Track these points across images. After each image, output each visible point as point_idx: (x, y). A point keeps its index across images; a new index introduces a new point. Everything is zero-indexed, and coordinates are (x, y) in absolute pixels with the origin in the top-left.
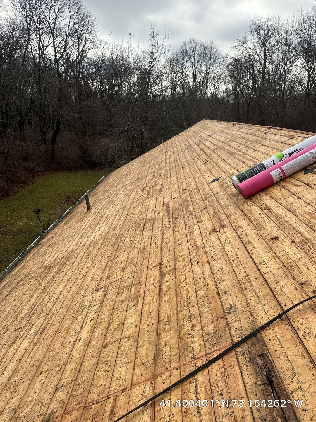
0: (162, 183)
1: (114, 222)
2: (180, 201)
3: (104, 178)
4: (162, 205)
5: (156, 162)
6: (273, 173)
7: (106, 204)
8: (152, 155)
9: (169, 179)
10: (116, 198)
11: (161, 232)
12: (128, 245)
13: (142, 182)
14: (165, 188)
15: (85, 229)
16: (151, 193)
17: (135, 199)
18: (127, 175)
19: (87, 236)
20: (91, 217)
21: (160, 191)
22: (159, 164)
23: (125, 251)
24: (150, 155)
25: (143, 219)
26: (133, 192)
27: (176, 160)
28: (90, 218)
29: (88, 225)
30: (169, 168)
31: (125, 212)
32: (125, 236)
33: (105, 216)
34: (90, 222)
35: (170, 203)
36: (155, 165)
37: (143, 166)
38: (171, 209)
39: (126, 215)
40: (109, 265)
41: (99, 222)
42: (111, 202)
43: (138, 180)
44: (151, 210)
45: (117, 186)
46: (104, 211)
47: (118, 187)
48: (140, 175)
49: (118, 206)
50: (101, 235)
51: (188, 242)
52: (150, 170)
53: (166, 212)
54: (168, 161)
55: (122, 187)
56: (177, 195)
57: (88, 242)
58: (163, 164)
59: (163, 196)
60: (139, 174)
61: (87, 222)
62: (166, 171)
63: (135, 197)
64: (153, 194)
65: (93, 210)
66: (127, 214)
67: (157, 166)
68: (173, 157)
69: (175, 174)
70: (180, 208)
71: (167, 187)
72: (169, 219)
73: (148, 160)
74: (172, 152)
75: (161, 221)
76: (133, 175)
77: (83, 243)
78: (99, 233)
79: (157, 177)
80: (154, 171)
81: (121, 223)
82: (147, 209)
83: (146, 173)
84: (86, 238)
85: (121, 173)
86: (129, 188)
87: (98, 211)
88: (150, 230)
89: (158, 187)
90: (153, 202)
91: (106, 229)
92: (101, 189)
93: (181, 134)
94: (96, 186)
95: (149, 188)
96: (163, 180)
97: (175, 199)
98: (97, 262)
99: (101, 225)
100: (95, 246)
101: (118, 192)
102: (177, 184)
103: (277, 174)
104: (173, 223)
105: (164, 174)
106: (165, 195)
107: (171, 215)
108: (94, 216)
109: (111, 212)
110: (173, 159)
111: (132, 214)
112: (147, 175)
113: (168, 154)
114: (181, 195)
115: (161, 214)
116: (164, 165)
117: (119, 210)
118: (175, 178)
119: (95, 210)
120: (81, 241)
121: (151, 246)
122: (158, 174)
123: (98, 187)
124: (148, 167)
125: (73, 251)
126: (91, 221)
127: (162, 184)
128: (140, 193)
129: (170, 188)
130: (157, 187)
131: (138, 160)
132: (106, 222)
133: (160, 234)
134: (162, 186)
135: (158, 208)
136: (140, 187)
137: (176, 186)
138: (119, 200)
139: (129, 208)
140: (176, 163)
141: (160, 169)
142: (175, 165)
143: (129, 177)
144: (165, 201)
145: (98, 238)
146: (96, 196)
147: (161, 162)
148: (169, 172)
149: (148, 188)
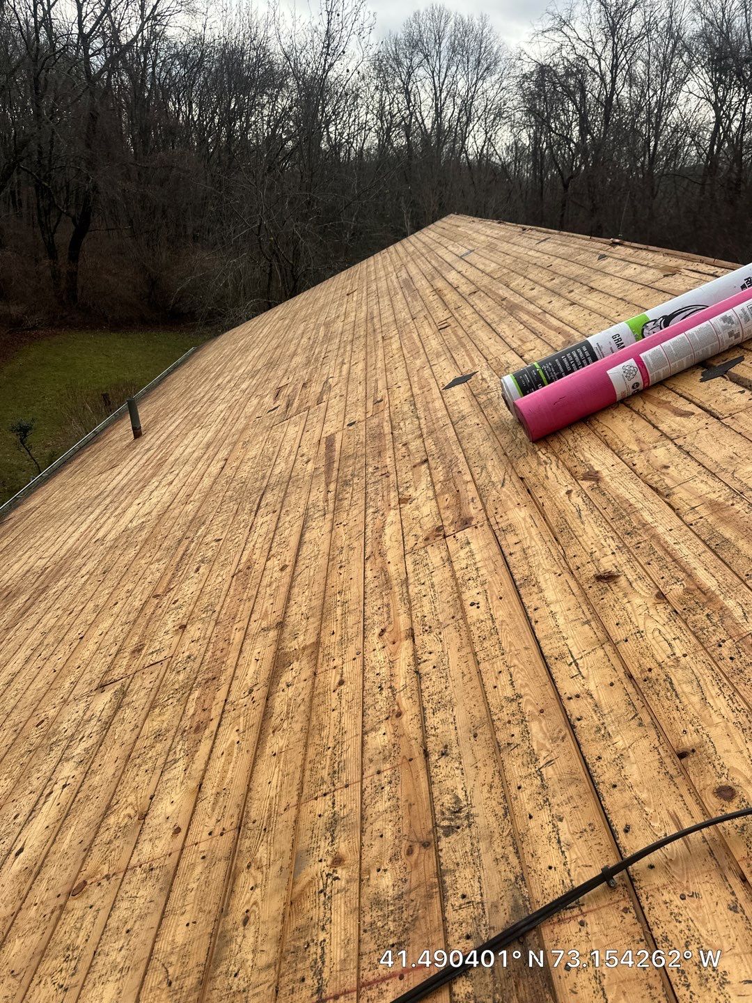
0: (328, 379)
1: (190, 480)
2: (363, 433)
3: (194, 352)
4: (315, 440)
5: (322, 319)
6: (614, 373)
7: (182, 426)
8: (316, 300)
9: (345, 367)
10: (209, 411)
11: (300, 522)
12: (210, 553)
13: (280, 373)
14: (332, 394)
15: (116, 492)
16: (295, 405)
17: (253, 418)
18: (247, 349)
19: (116, 513)
20: (138, 457)
21: (319, 401)
22: (327, 325)
23: (198, 570)
24: (311, 299)
25: (263, 477)
26: (253, 399)
27: (370, 318)
28: (135, 461)
29: (125, 481)
30: (350, 338)
31: (223, 454)
32: (208, 522)
33: (172, 459)
34: (132, 473)
35: (338, 437)
36: (317, 328)
37: (289, 327)
38: (337, 454)
39: (223, 462)
40: (149, 611)
41: (153, 475)
42: (195, 420)
43: (271, 365)
44: (287, 452)
45: (217, 378)
46: (174, 444)
47: (220, 381)
48: (278, 351)
49: (209, 435)
50: (149, 513)
51: (366, 560)
52: (305, 340)
53: (322, 463)
54: (351, 319)
55: (229, 382)
56: (358, 415)
57: (113, 532)
58: (339, 325)
59: (322, 415)
60: (276, 348)
61: (125, 471)
62: (342, 345)
63: (254, 412)
64: (299, 406)
65: (149, 440)
66: (226, 460)
67: (322, 333)
68: (364, 308)
69: (362, 355)
70: (359, 453)
71: (336, 390)
72: (327, 485)
73: (303, 313)
74: (364, 294)
75: (305, 489)
76: (261, 351)
77: (101, 534)
78: (146, 509)
79: (317, 360)
80: (314, 342)
81: (207, 482)
82: (278, 448)
83: (292, 348)
84: (112, 519)
85: (236, 342)
86: (244, 386)
87: (159, 442)
88: (274, 512)
89: (316, 388)
90: (297, 429)
91: (167, 498)
92: (179, 380)
93: (391, 248)
94: (169, 373)
95: (294, 389)
96: (330, 369)
97: (351, 428)
98: (123, 595)
99: (156, 484)
100: (128, 545)
101: (217, 393)
102: (363, 383)
103: (628, 374)
104: (336, 497)
105: (335, 353)
106: (331, 413)
107: (335, 473)
108: (145, 457)
109: (189, 450)
110: (363, 315)
111: (239, 461)
112: (295, 354)
113: (355, 299)
114: (369, 415)
115: (310, 466)
116: (340, 329)
117: (208, 446)
118: (361, 365)
119: (153, 440)
120: (98, 526)
121: (269, 563)
122: (320, 352)
123: (172, 376)
124: (300, 332)
125: (73, 554)
126: (135, 470)
127: (326, 382)
128: (269, 401)
129: (344, 393)
130: (313, 389)
131: (280, 310)
132: (170, 477)
133: (297, 528)
134: (327, 387)
135: (305, 450)
136: (272, 385)
137: (361, 388)
138: (214, 417)
139: (235, 443)
140: (369, 325)
141: (328, 338)
142: (366, 330)
143: (252, 355)
144: (325, 430)
145: (140, 521)
146: (162, 401)
147: (334, 321)
148: (349, 348)
149: (291, 388)
